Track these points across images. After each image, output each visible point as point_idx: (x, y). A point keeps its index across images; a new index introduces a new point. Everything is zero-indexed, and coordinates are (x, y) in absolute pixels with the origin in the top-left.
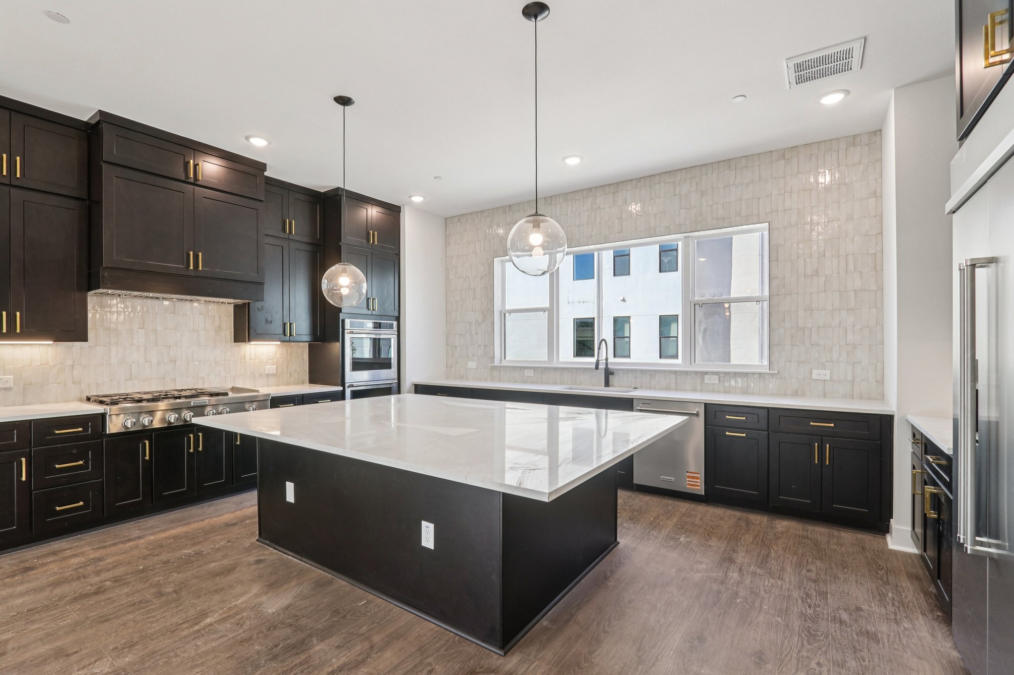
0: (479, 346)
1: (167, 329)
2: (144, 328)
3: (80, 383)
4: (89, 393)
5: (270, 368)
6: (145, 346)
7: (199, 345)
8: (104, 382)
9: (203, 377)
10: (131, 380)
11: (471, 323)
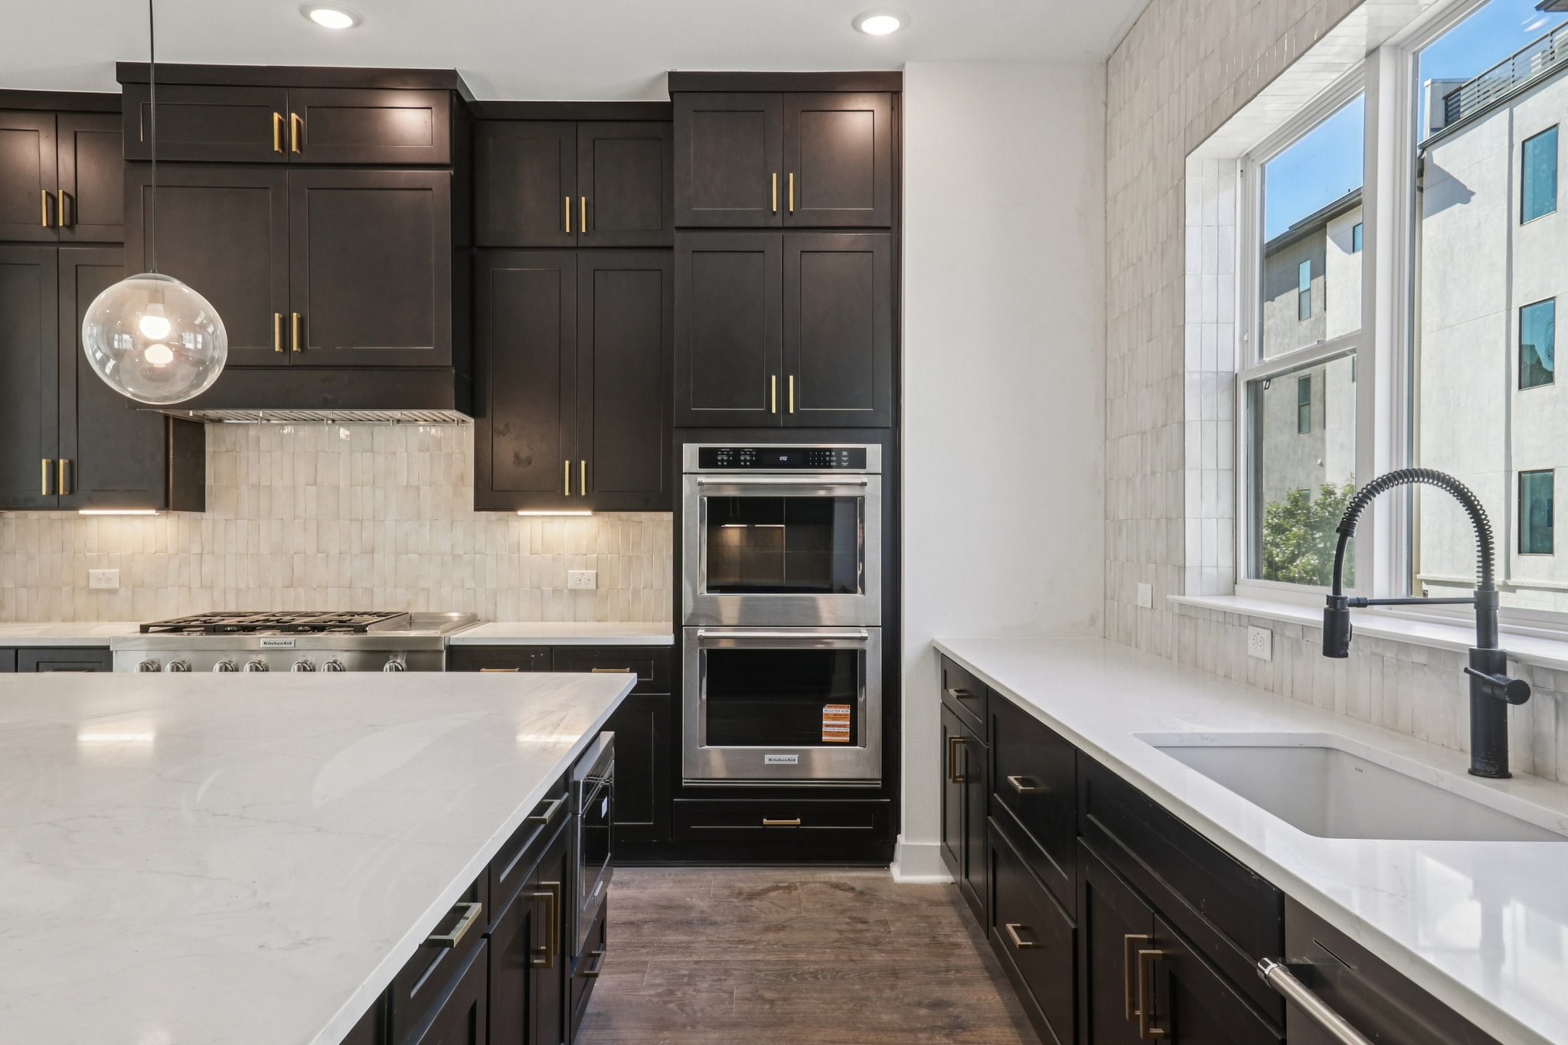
0: (1158, 520)
1: (358, 485)
2: (315, 484)
3: (211, 587)
4: (225, 607)
5: (580, 576)
6: (317, 519)
7: (419, 518)
8: (249, 588)
9: (428, 589)
10: (292, 586)
11: (1145, 432)
